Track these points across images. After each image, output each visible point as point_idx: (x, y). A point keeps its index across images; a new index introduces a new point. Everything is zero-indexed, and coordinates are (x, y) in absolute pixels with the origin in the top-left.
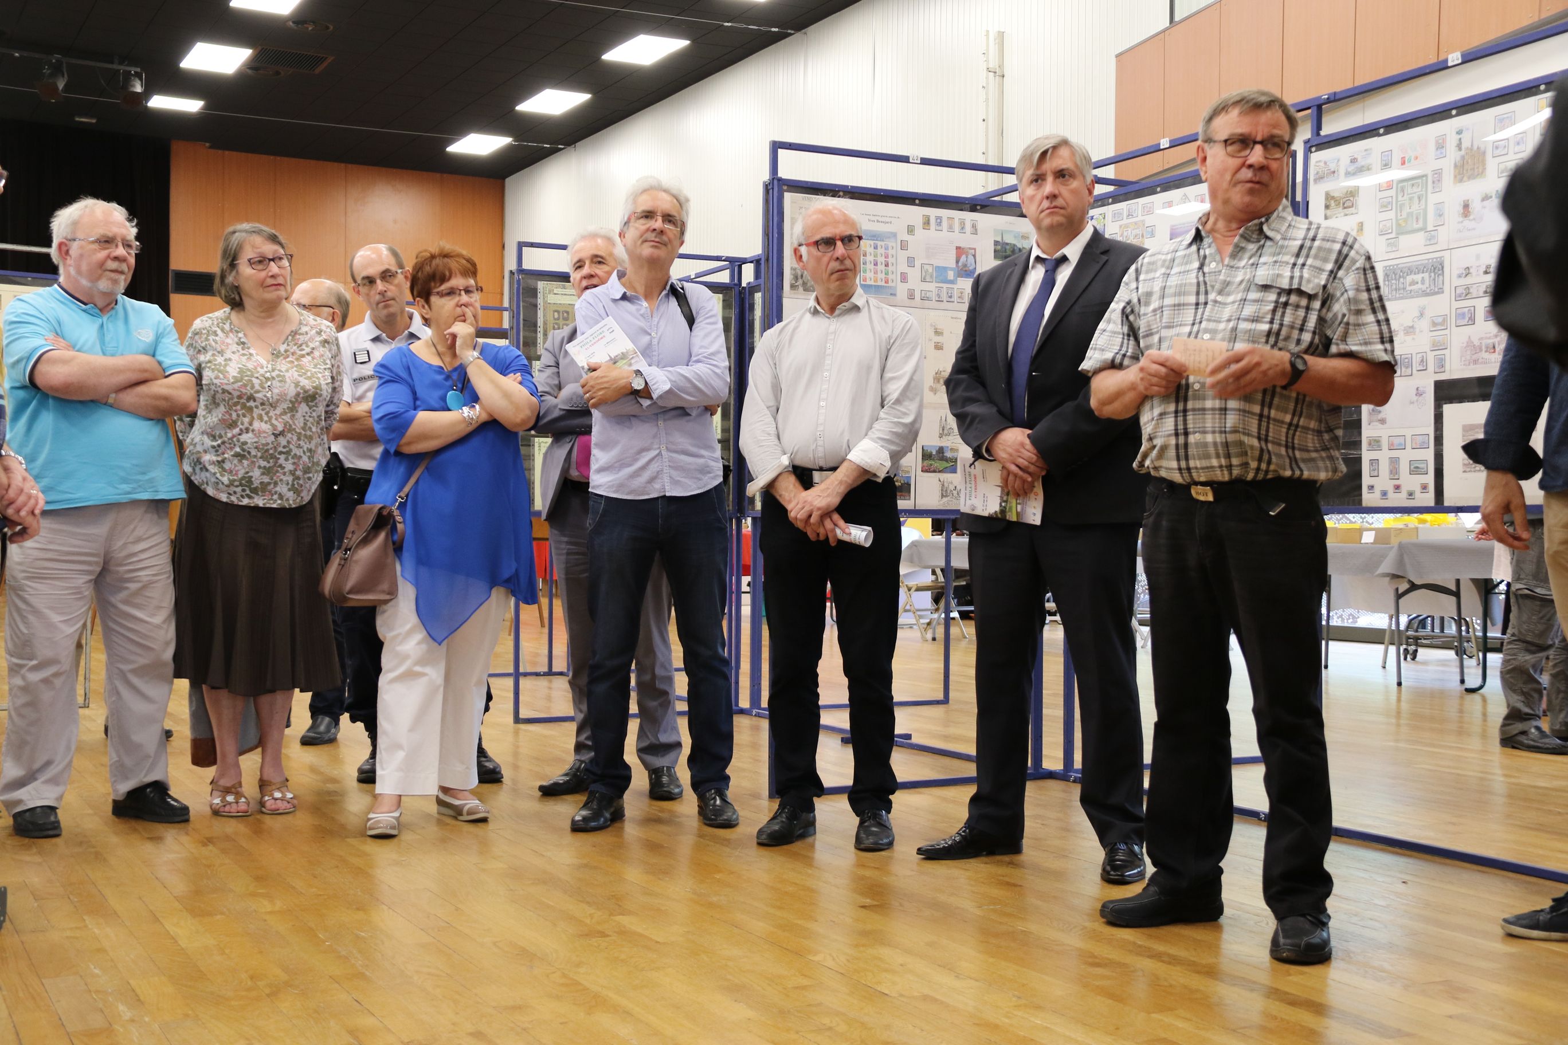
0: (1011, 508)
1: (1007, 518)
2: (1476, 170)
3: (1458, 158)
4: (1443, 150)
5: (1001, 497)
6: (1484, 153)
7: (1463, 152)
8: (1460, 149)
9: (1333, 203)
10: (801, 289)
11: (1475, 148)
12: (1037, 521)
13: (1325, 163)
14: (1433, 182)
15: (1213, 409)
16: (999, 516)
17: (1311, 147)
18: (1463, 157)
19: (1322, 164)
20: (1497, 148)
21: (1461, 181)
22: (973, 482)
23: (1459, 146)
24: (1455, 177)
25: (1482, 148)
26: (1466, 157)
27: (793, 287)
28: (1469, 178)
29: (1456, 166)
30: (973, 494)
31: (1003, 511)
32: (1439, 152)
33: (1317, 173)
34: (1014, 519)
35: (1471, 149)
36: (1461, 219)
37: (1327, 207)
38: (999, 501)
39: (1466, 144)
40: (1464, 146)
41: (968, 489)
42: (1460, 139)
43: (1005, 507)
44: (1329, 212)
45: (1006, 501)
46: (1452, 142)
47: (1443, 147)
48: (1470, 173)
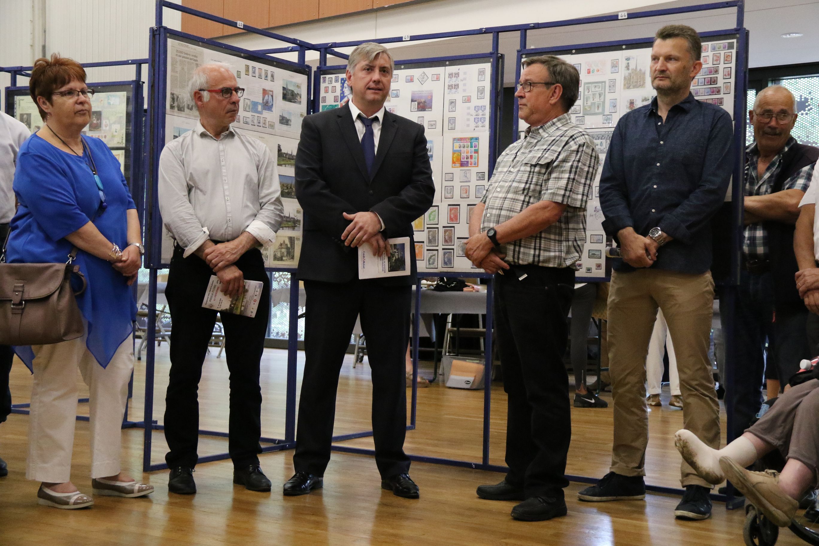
2: (639, 83)
3: (627, 74)
4: (617, 69)
6: (644, 73)
7: (630, 71)
8: (628, 69)
10: (176, 109)
11: (638, 69)
14: (610, 87)
17: (523, 54)
18: (630, 74)
21: (629, 88)
23: (628, 67)
24: (625, 85)
25: (643, 71)
26: (632, 75)
27: (172, 107)
28: (635, 87)
29: (625, 78)
32: (613, 69)
35: (634, 71)
39: (632, 66)
40: (630, 68)
42: (628, 63)
46: (622, 64)
47: (616, 67)
48: (634, 84)
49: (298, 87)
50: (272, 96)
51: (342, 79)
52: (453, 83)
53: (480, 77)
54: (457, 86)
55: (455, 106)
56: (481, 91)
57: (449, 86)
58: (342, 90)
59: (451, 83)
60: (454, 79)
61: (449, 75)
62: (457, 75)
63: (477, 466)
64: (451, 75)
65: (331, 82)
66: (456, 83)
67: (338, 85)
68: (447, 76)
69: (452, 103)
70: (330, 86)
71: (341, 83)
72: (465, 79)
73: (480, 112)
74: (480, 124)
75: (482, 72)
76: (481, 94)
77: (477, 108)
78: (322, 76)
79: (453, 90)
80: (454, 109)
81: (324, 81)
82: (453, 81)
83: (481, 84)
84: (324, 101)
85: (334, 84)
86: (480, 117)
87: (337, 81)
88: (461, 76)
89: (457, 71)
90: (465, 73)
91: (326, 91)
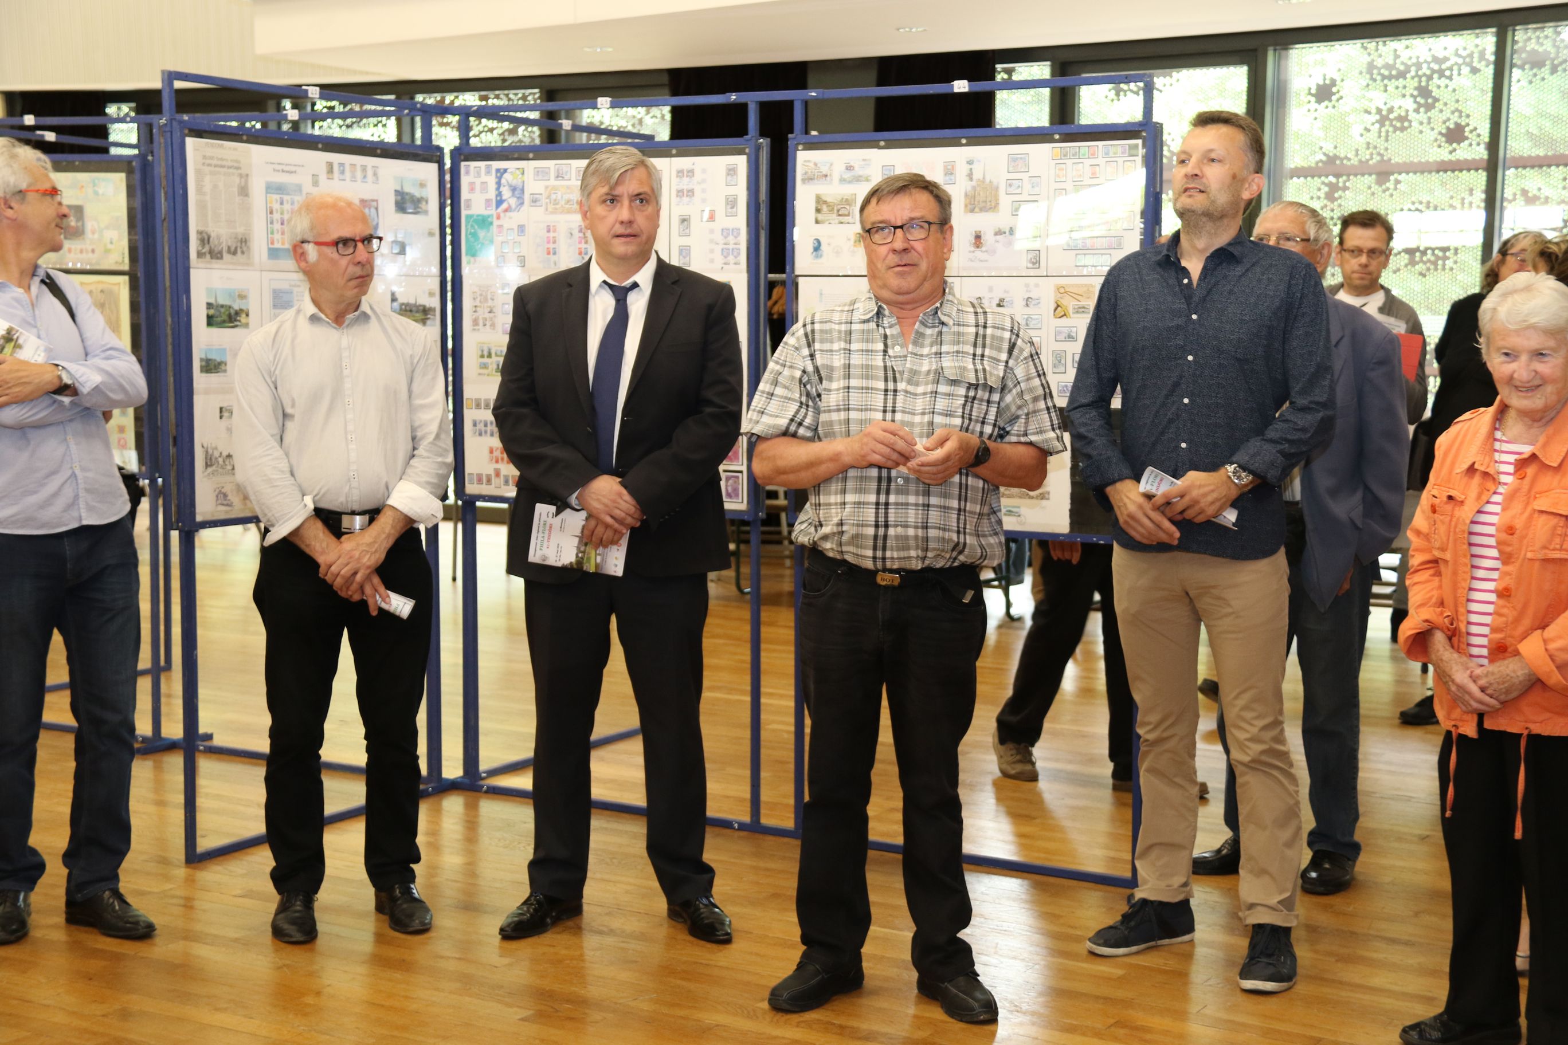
0: (589, 559)
1: (585, 568)
2: (988, 203)
3: (969, 188)
4: (953, 177)
5: (578, 548)
6: (997, 188)
7: (974, 183)
8: (971, 179)
9: (825, 208)
10: (208, 256)
11: (987, 181)
12: (619, 571)
13: (816, 164)
15: (917, 505)
16: (575, 566)
17: (799, 144)
18: (974, 188)
19: (811, 165)
20: (1010, 185)
21: (972, 211)
22: (547, 532)
23: (970, 176)
24: (966, 206)
25: (995, 183)
26: (978, 189)
27: (200, 255)
28: (981, 210)
29: (966, 195)
30: (545, 544)
31: (580, 562)
32: (947, 178)
33: (806, 173)
34: (592, 570)
35: (983, 182)
36: (973, 249)
37: (818, 211)
38: (575, 551)
39: (977, 175)
40: (975, 177)
41: (540, 538)
42: (971, 170)
43: (582, 558)
44: (820, 217)
45: (584, 552)
46: (961, 170)
47: (952, 174)
48: (982, 205)
49: (422, 185)
50: (377, 209)
51: (498, 170)
52: (685, 187)
53: (729, 178)
54: (691, 193)
55: (688, 227)
56: (732, 203)
57: (678, 191)
58: (498, 189)
59: (680, 187)
60: (686, 180)
61: (678, 172)
62: (691, 173)
63: (742, 827)
64: (680, 173)
65: (479, 175)
66: (690, 187)
67: (492, 180)
68: (674, 174)
69: (683, 221)
70: (478, 181)
71: (497, 177)
72: (704, 181)
73: (731, 239)
74: (731, 259)
75: (732, 171)
76: (732, 208)
77: (726, 232)
78: (463, 164)
79: (685, 199)
80: (687, 231)
81: (467, 173)
82: (685, 184)
83: (731, 191)
84: (468, 207)
85: (484, 178)
86: (731, 247)
87: (488, 172)
88: (698, 176)
89: (690, 167)
90: (704, 171)
91: (472, 189)
